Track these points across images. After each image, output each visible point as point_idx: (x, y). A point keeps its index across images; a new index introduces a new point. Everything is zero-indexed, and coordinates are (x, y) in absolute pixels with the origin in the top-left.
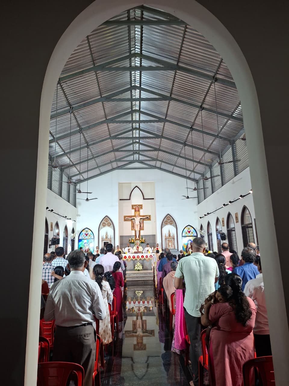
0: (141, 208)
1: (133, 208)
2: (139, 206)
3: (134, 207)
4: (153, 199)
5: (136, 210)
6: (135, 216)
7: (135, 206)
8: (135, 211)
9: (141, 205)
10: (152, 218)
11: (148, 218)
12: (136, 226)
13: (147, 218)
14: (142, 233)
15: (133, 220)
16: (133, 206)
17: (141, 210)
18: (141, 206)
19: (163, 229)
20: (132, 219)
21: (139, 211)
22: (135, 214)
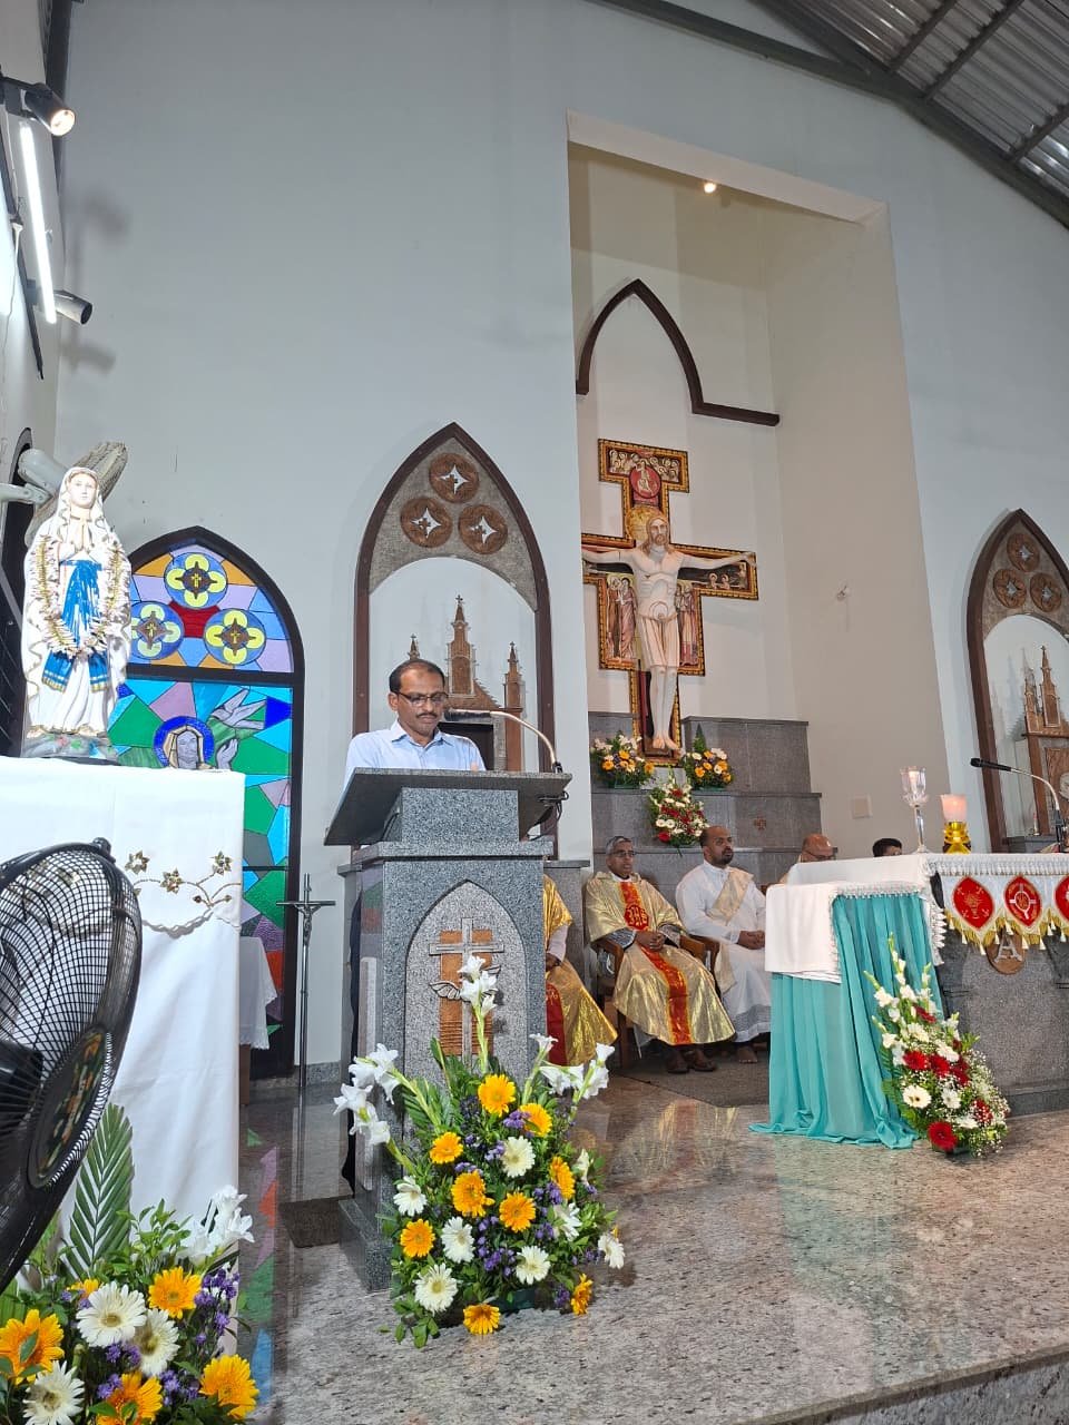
0: (682, 483)
1: (606, 473)
2: (660, 458)
3: (622, 464)
4: (771, 420)
5: (632, 491)
6: (625, 543)
7: (629, 453)
8: (632, 498)
9: (679, 458)
10: (764, 580)
11: (736, 577)
12: (649, 631)
13: (730, 570)
14: (696, 699)
15: (612, 577)
16: (607, 449)
17: (675, 499)
18: (671, 468)
19: (992, 644)
20: (601, 566)
21: (660, 503)
22: (627, 520)
